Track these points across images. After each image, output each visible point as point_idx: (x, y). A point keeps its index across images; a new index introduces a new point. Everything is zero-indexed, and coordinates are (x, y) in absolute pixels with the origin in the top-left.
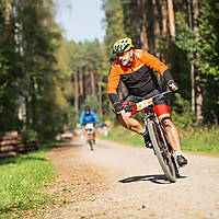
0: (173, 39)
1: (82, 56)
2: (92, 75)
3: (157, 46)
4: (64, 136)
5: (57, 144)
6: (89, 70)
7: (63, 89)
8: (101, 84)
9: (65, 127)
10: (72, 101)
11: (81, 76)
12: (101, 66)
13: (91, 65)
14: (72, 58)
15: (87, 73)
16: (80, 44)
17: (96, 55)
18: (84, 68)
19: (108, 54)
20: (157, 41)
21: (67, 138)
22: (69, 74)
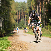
0: (49, 2)
1: (20, 7)
2: (23, 13)
3: (44, 3)
4: (14, 32)
5: (12, 34)
6: (22, 11)
7: (13, 17)
8: (26, 15)
9: (14, 29)
10: (16, 21)
11: (19, 13)
12: (26, 10)
13: (23, 10)
14: (16, 7)
15: (21, 12)
16: (19, 3)
17: (24, 7)
18: (20, 10)
19: (28, 6)
20: (44, 2)
21: (15, 32)
22: (16, 12)
